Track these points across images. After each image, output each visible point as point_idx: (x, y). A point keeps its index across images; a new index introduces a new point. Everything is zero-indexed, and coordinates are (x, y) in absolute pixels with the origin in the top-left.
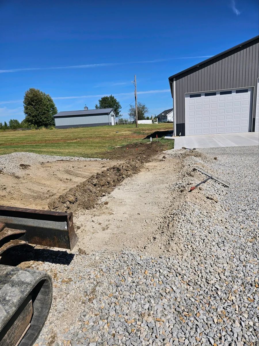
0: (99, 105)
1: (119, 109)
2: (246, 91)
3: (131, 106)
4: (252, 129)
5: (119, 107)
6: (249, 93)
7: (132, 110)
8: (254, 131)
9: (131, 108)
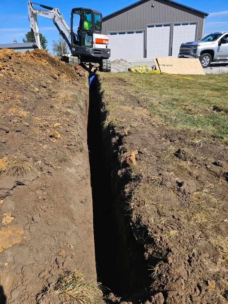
0: (26, 39)
1: (46, 44)
2: (141, 32)
3: (53, 41)
4: (145, 56)
5: (45, 42)
6: (143, 33)
7: (55, 45)
8: (146, 57)
9: (53, 43)
